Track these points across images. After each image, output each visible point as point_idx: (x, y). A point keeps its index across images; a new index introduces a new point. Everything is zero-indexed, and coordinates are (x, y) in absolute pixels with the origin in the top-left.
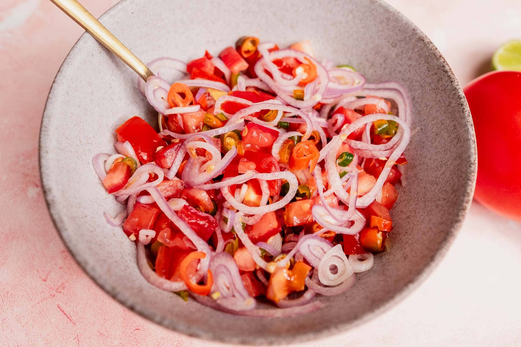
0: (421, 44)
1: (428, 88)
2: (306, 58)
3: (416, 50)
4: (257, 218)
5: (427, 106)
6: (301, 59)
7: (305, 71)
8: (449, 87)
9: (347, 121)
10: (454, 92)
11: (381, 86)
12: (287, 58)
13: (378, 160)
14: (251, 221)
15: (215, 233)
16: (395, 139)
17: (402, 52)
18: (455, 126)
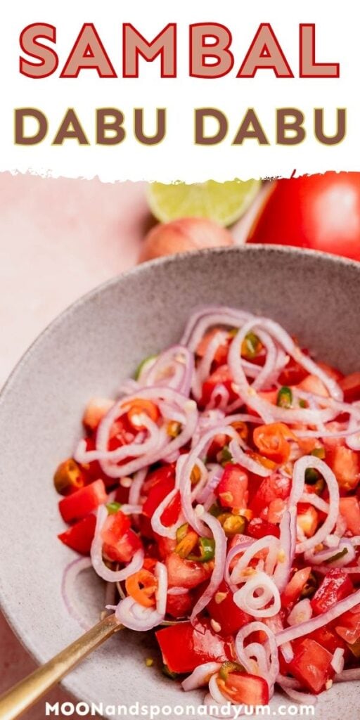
0: (172, 267)
1: (223, 282)
2: (123, 406)
3: (174, 275)
4: (340, 521)
5: (242, 292)
6: (118, 412)
7: (138, 413)
8: (241, 257)
9: (228, 384)
10: (251, 254)
11: (188, 332)
12: (111, 432)
13: (287, 366)
14: (342, 528)
15: (350, 575)
16: (266, 340)
17: (165, 293)
18: (290, 269)
